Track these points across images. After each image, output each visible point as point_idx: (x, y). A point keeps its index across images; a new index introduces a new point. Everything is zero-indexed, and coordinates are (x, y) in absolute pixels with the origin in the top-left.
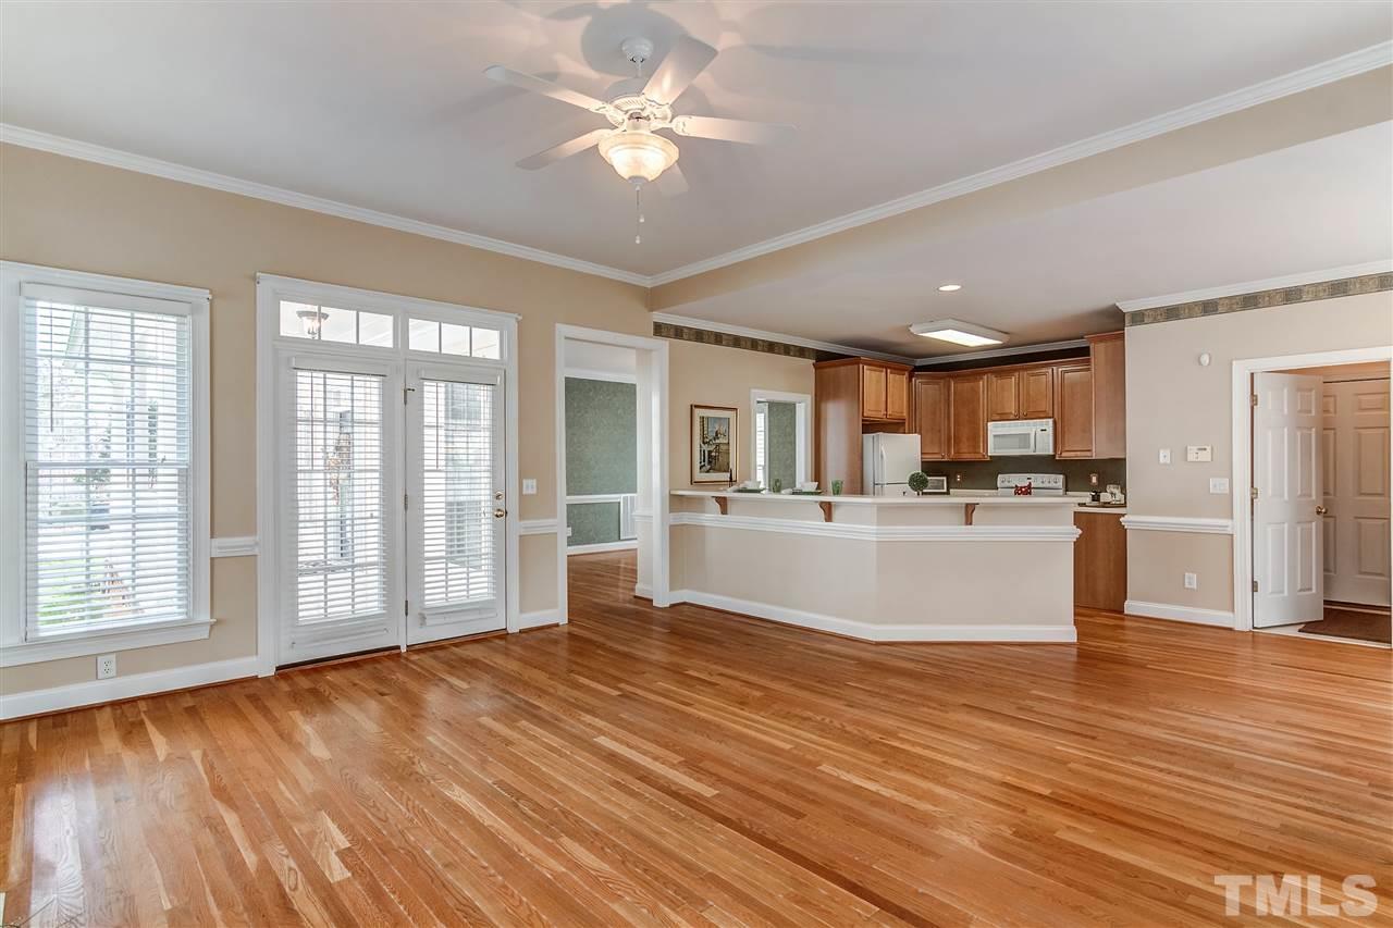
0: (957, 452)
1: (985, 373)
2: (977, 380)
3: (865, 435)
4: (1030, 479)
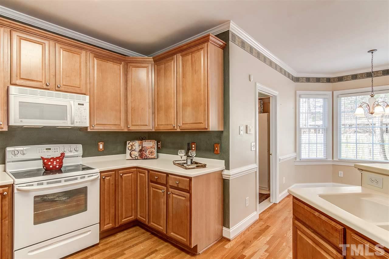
4: (50, 149)
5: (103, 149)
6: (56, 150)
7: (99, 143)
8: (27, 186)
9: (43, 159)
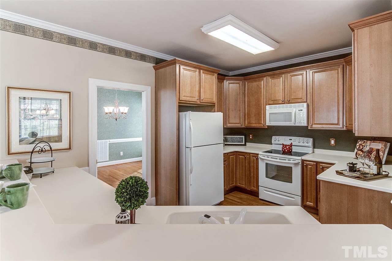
0: (249, 123)
1: (265, 77)
2: (260, 81)
3: (180, 113)
4: (291, 140)
5: (335, 145)
6: (295, 141)
7: (330, 139)
8: (263, 156)
9: (283, 144)
